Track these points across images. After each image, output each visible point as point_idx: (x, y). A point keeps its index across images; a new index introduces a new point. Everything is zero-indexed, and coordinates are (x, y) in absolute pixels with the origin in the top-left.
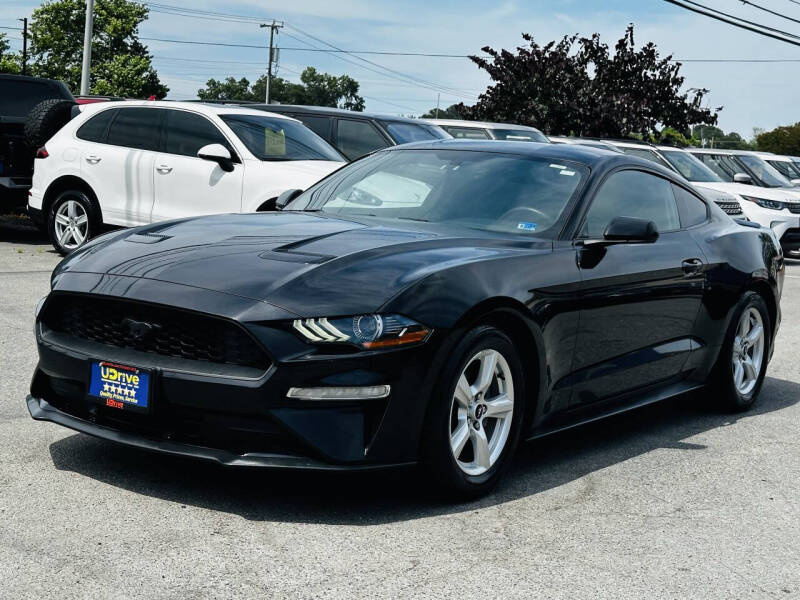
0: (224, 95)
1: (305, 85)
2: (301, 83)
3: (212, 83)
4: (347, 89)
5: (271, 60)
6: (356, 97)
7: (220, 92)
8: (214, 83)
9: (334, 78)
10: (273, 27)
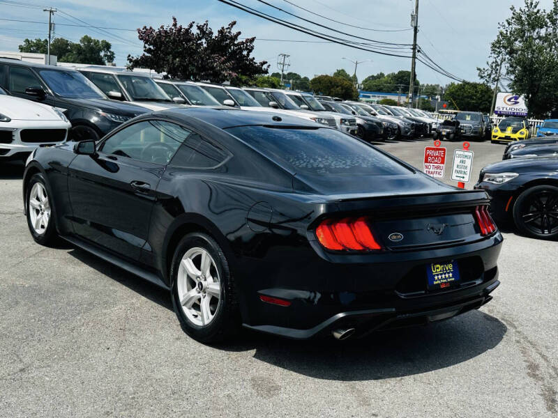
0: (35, 48)
1: (82, 45)
2: (80, 43)
3: (27, 41)
4: (104, 47)
5: (50, 29)
6: (110, 52)
7: (32, 46)
8: (28, 41)
9: (98, 41)
10: (51, 12)
